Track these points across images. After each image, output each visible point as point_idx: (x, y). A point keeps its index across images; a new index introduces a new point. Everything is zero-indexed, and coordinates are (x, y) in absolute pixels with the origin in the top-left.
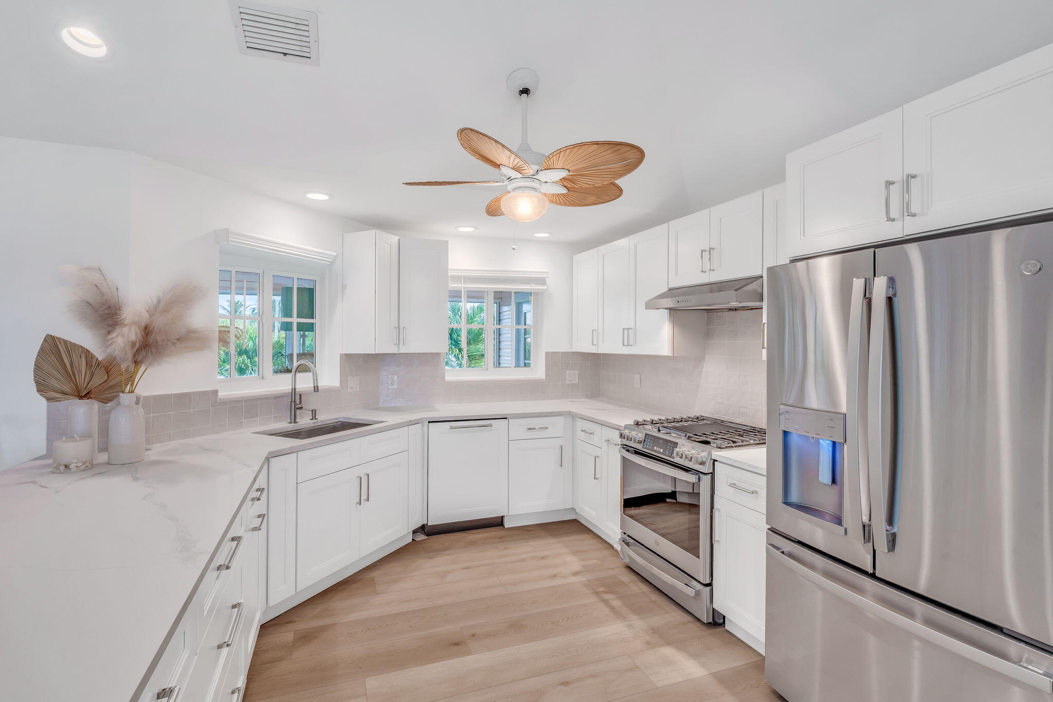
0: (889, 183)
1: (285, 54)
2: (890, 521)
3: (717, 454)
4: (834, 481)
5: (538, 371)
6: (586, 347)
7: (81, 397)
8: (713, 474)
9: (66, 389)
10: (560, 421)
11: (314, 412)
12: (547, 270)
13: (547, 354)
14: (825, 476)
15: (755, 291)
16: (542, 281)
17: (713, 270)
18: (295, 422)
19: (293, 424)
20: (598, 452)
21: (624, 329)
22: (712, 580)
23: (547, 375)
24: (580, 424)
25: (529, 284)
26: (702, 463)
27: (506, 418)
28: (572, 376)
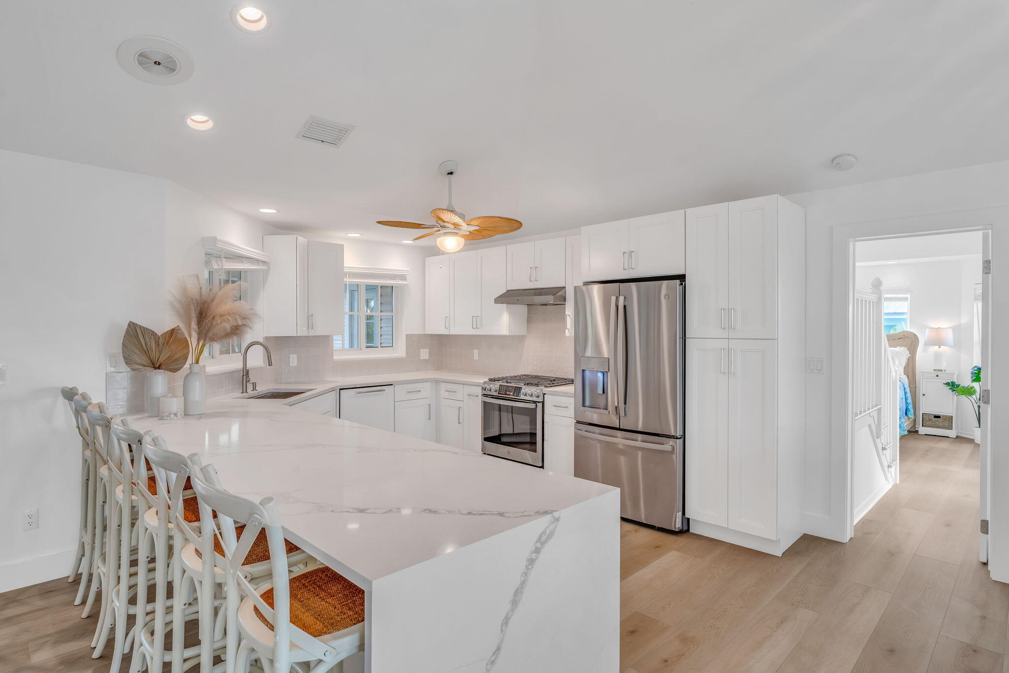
0: (624, 253)
1: (323, 141)
2: (625, 403)
3: (546, 390)
4: (604, 392)
5: (400, 351)
6: (440, 329)
7: (155, 368)
8: (543, 403)
9: (145, 363)
10: (428, 385)
11: (254, 385)
12: (408, 269)
13: (407, 335)
14: (600, 391)
15: (562, 296)
16: (403, 277)
17: (537, 281)
18: (246, 392)
19: (245, 394)
20: (460, 404)
21: (473, 317)
22: (543, 464)
23: (407, 353)
24: (443, 386)
25: (396, 279)
26: (538, 397)
27: (392, 385)
28: (424, 354)
